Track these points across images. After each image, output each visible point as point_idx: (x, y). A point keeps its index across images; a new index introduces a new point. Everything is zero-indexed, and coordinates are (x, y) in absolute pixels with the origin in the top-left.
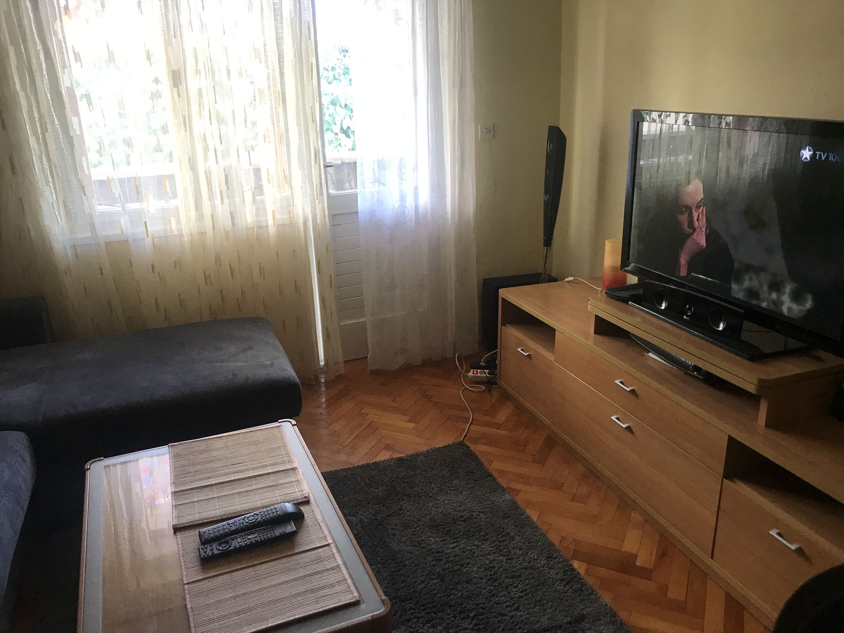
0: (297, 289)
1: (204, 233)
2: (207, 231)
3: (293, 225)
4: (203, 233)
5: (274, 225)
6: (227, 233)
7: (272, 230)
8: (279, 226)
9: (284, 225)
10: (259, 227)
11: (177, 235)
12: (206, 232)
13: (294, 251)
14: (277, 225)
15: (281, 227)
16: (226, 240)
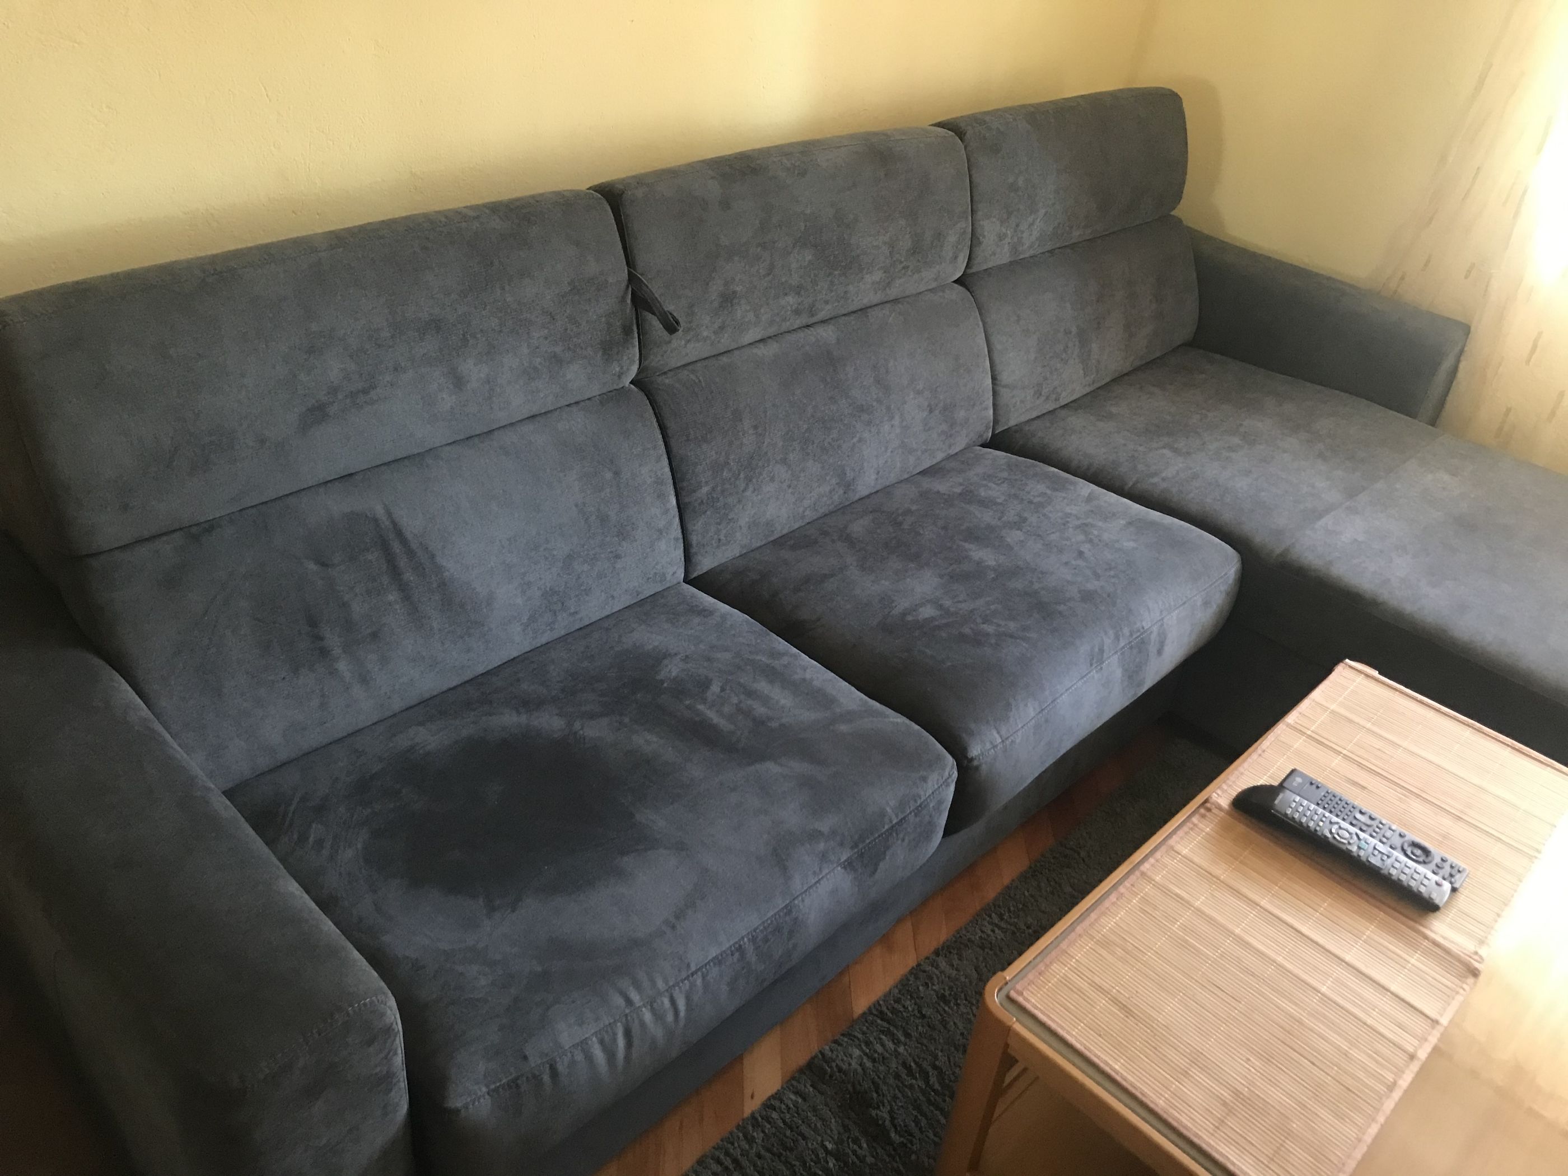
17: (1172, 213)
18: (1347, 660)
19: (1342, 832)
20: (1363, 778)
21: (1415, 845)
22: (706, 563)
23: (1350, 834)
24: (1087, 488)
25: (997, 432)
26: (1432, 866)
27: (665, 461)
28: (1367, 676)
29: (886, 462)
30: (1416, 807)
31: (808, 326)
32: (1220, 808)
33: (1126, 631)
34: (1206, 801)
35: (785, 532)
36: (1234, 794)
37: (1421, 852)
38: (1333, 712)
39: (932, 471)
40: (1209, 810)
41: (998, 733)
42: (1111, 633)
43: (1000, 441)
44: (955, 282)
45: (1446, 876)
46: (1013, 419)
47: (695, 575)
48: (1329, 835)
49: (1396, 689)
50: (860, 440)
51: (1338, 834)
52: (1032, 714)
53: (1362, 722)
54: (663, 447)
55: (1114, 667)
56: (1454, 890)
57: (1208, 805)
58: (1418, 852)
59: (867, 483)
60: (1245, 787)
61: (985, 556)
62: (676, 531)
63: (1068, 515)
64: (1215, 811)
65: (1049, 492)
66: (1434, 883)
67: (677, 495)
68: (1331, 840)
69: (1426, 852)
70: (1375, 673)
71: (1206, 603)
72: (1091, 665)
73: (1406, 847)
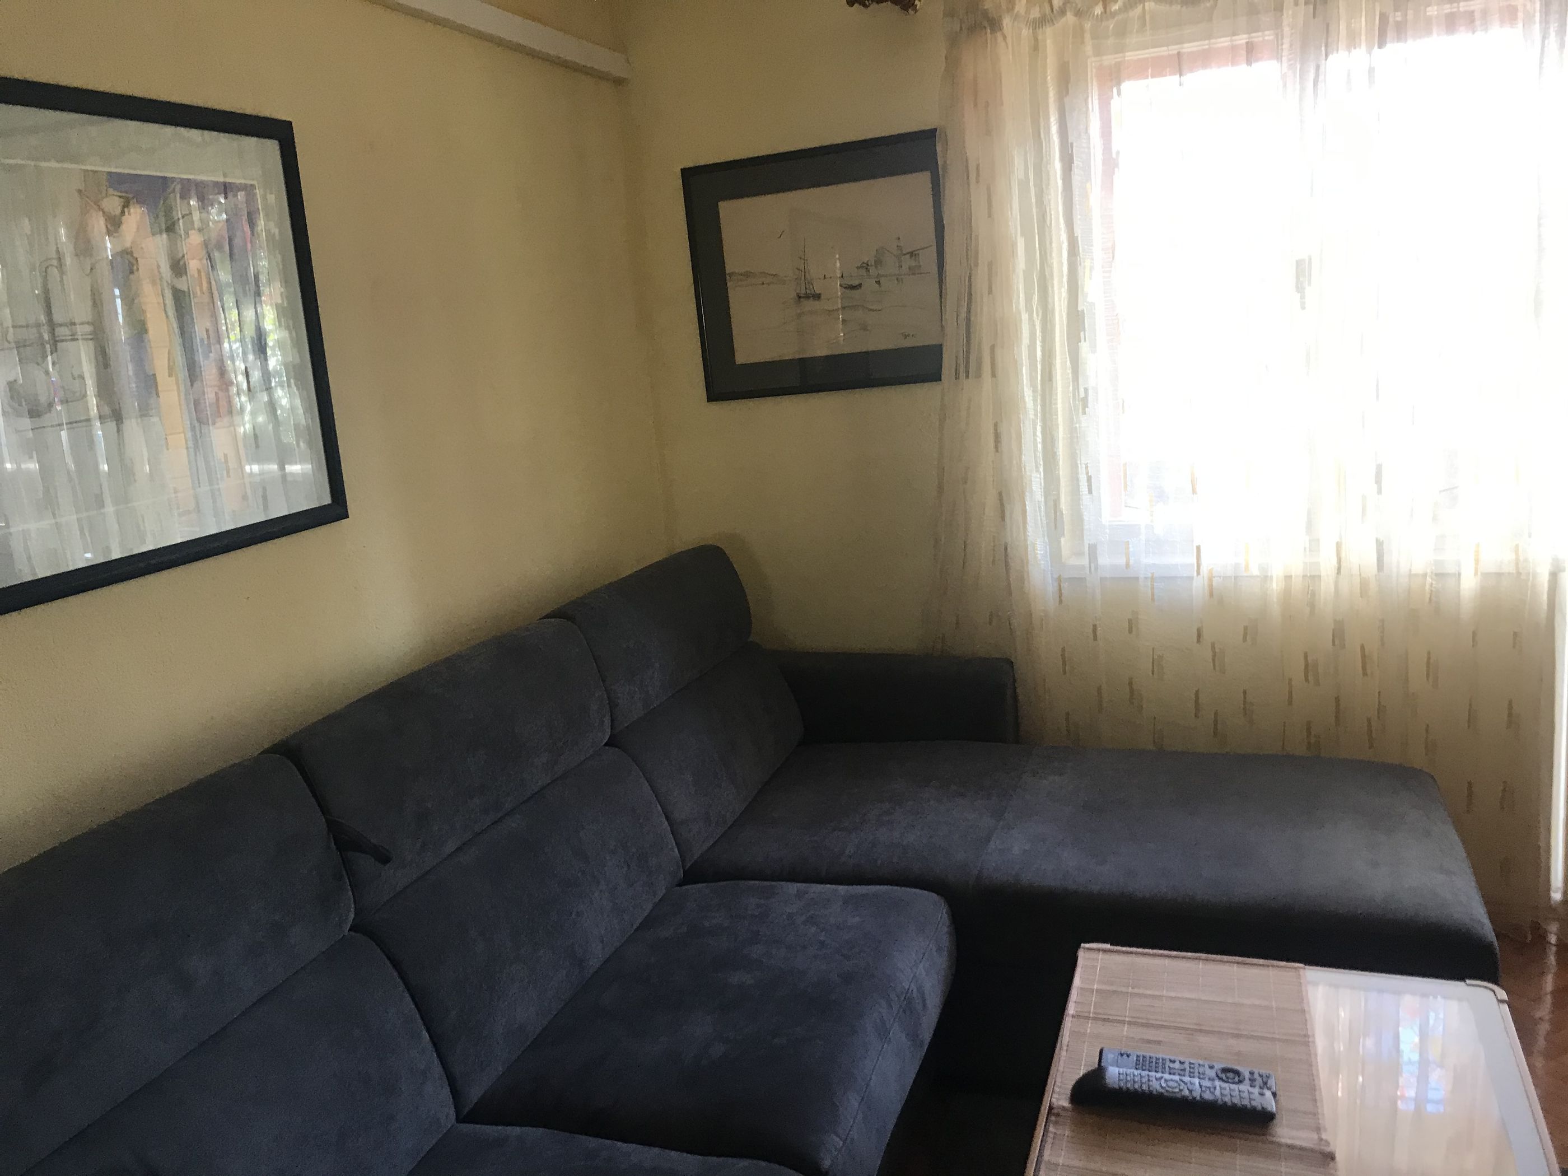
0: (1513, 721)
1: (1316, 578)
2: (1322, 575)
3: (1523, 577)
4: (1313, 578)
5: (1476, 574)
6: (1364, 584)
7: (1469, 584)
8: (1486, 575)
9: (1499, 575)
10: (1440, 576)
11: (1257, 576)
12: (1320, 577)
13: (1515, 634)
14: (1482, 574)
15: (1492, 581)
16: (1361, 597)
17: (751, 639)
18: (1082, 945)
19: (1171, 1084)
20: (1151, 1034)
21: (1225, 1070)
22: (475, 1093)
23: (1177, 1082)
24: (793, 888)
25: (687, 867)
26: (1247, 1082)
27: (408, 998)
28: (1105, 951)
29: (606, 929)
30: (1203, 1040)
31: (496, 822)
32: (1064, 1108)
33: (893, 996)
34: (1051, 1108)
35: (538, 1031)
36: (1069, 1092)
37: (1230, 1074)
38: (1097, 991)
39: (648, 923)
40: (1058, 1115)
41: (838, 1136)
42: (883, 1003)
43: (693, 875)
44: (606, 744)
45: (1262, 1085)
46: (697, 851)
47: (466, 1110)
48: (1163, 1091)
49: (1131, 953)
50: (578, 914)
51: (1168, 1087)
52: (856, 1105)
53: (1124, 989)
54: (401, 984)
55: (898, 1034)
56: (1274, 1094)
57: (1055, 1111)
58: (1231, 1075)
59: (597, 955)
60: (1073, 1082)
61: (739, 978)
62: (437, 1069)
63: (790, 916)
64: (1062, 1113)
65: (762, 901)
66: (1258, 1095)
67: (428, 1031)
68: (1166, 1094)
69: (1237, 1073)
70: (1108, 946)
71: (939, 949)
72: (882, 1039)
73: (1220, 1075)
